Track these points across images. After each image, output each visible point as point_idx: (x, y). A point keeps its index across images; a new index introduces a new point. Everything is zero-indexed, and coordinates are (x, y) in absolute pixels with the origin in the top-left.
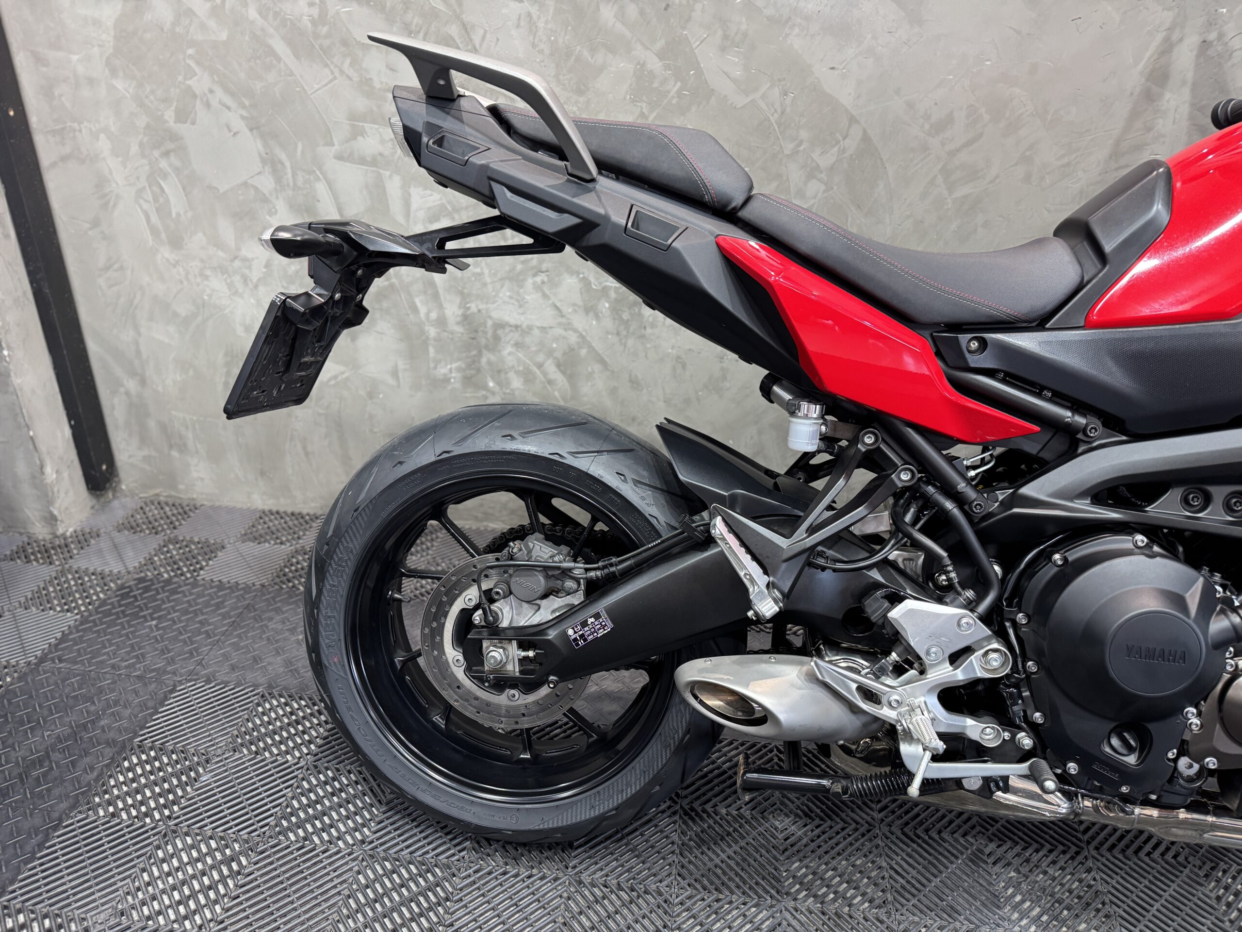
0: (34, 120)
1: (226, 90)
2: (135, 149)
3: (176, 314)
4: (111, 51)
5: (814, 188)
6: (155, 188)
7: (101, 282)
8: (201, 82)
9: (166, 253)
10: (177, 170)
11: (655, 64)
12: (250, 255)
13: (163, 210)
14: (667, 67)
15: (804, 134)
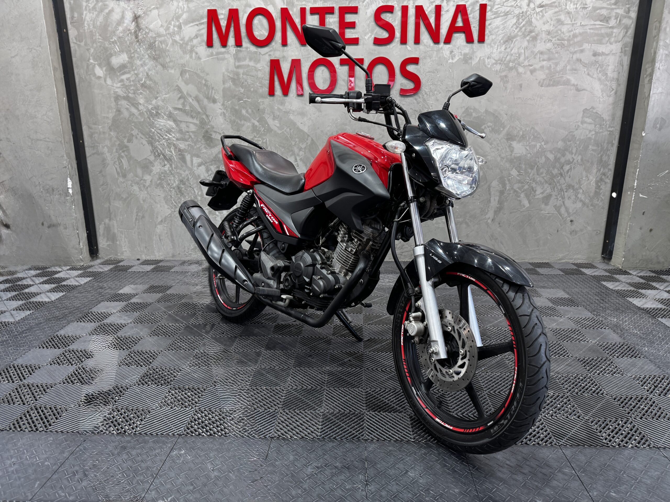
0: (86, 144)
1: (142, 133)
2: (114, 150)
3: (122, 198)
4: (110, 125)
5: (301, 153)
6: (120, 161)
7: (100, 189)
8: (135, 132)
9: (121, 179)
10: (126, 156)
11: (257, 123)
12: (146, 179)
13: (121, 167)
14: (260, 124)
15: (297, 140)
